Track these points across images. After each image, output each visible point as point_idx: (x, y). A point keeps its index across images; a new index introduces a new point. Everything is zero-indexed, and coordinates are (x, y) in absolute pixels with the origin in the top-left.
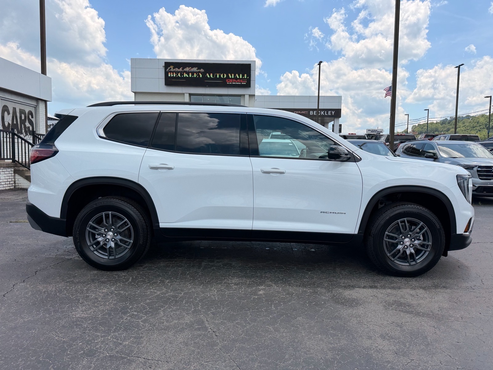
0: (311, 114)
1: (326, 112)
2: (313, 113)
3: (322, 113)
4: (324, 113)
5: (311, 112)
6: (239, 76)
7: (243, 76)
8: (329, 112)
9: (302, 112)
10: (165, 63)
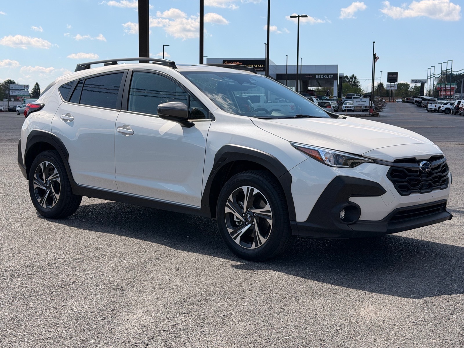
0: (316, 77)
1: (327, 76)
2: (318, 76)
3: (324, 76)
4: (326, 76)
5: (316, 76)
6: (260, 66)
7: (262, 66)
8: (329, 76)
9: (310, 76)
10: (224, 60)
